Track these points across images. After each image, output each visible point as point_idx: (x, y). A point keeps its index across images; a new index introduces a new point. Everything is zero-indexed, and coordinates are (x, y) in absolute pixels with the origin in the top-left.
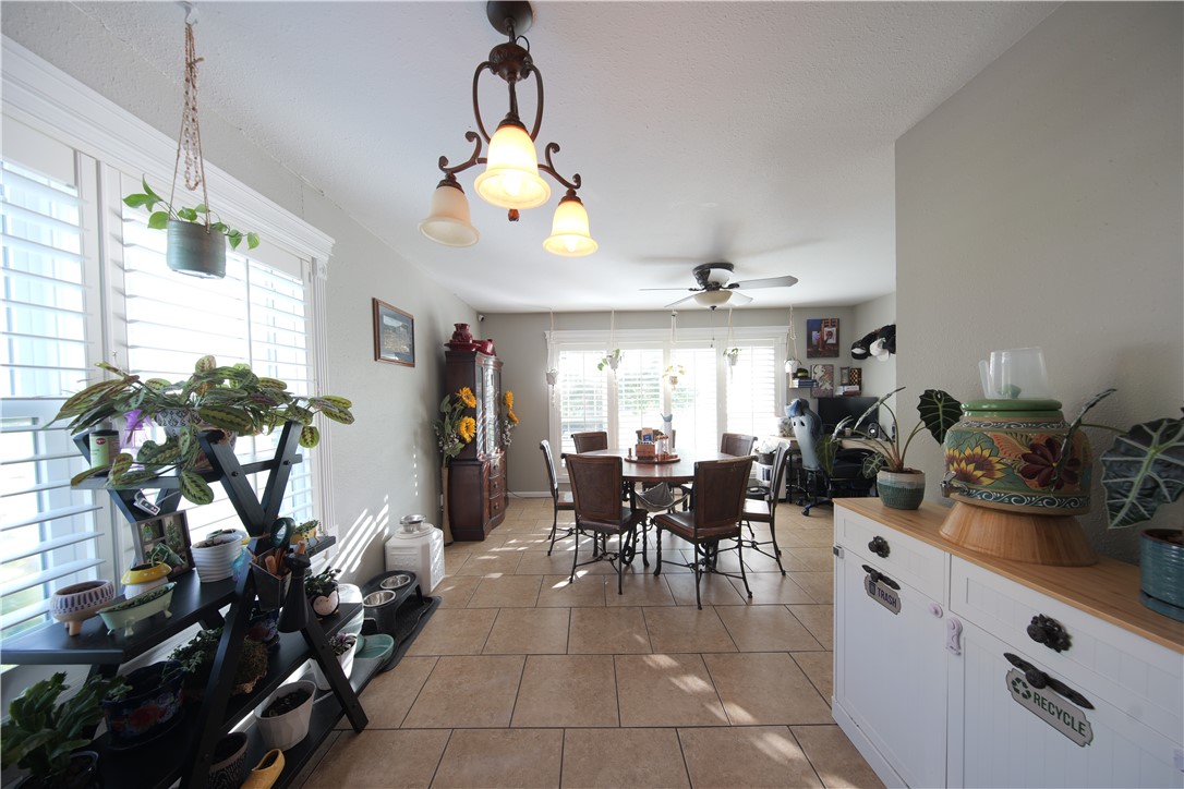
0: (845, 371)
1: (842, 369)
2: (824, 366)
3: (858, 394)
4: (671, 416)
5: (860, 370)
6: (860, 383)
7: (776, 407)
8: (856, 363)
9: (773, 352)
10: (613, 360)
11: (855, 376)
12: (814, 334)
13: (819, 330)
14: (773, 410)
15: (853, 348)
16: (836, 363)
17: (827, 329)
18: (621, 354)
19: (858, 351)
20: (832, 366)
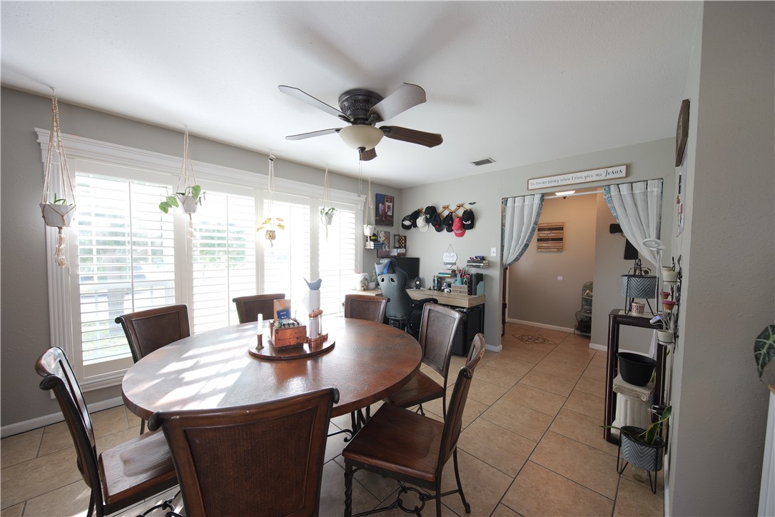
0: (397, 237)
1: (395, 236)
2: (385, 232)
3: (404, 254)
4: (320, 281)
5: (405, 237)
6: (405, 247)
7: (356, 266)
8: (403, 232)
9: (354, 216)
10: (190, 200)
11: (402, 242)
12: (381, 205)
13: (383, 203)
14: (354, 267)
15: (403, 221)
16: (392, 230)
17: (387, 204)
18: (201, 195)
19: (407, 223)
20: (389, 233)
